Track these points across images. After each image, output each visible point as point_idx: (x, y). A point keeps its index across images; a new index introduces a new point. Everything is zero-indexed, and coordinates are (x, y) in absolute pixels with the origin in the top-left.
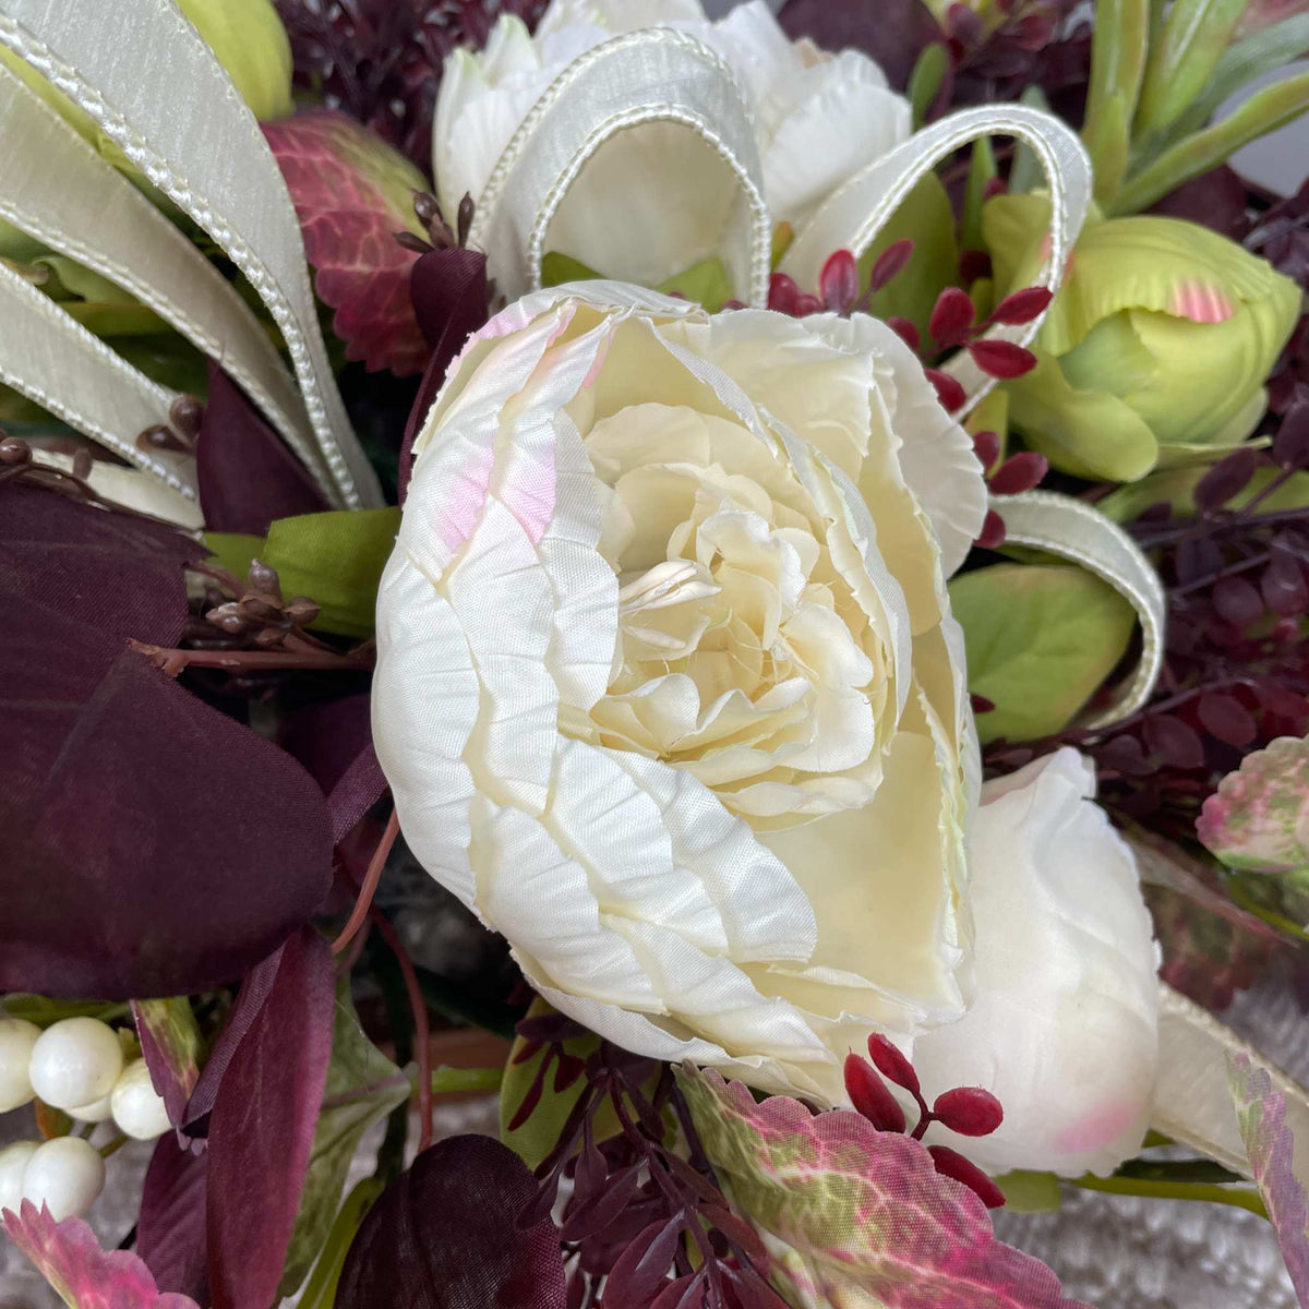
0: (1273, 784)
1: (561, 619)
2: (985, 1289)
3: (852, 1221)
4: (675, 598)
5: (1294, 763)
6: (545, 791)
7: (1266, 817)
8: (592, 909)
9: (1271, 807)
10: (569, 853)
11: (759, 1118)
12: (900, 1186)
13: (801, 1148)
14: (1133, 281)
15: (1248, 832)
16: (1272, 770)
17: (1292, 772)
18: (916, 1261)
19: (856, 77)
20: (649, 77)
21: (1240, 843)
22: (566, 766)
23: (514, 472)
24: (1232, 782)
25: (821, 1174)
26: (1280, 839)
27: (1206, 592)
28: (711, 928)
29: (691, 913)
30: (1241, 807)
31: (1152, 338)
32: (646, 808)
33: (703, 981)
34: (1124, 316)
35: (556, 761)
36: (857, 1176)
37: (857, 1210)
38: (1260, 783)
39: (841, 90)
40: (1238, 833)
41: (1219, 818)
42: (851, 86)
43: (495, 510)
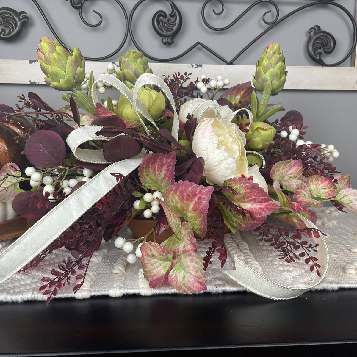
0: (276, 168)
1: (213, 140)
2: (253, 190)
3: (241, 189)
4: (221, 140)
5: (278, 166)
6: (212, 154)
7: (277, 173)
8: (217, 163)
9: (277, 171)
10: (215, 158)
11: (232, 181)
12: (245, 183)
13: (236, 183)
14: (258, 125)
15: (275, 175)
16: (276, 167)
17: (278, 167)
18: (247, 190)
19: (227, 107)
20: (210, 104)
21: (275, 177)
22: (215, 151)
23: (208, 129)
24: (273, 169)
25: (238, 186)
26: (278, 176)
27: (270, 161)
28: (227, 166)
29: (225, 164)
30: (274, 172)
31: (260, 131)
32: (222, 154)
33: (227, 171)
34: (257, 129)
35: (214, 150)
36: (241, 185)
37: (242, 188)
38: (275, 168)
39: (225, 108)
40: (274, 176)
41: (272, 174)
42: (226, 108)
43: (206, 132)
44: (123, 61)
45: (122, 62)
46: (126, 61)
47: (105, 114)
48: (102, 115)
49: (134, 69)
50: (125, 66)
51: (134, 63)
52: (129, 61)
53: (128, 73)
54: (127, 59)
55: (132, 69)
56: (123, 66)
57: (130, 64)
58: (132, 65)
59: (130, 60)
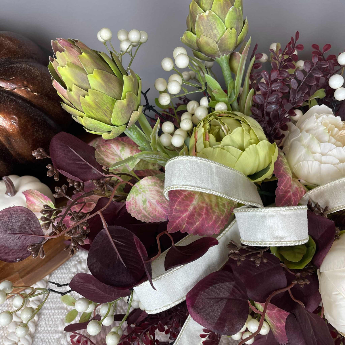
44: (200, 17)
45: (198, 18)
46: (205, 17)
47: (182, 212)
48: (179, 217)
49: (219, 36)
50: (202, 28)
51: (221, 23)
52: (211, 18)
53: (208, 44)
54: (207, 12)
55: (215, 36)
56: (199, 27)
57: (213, 26)
58: (215, 28)
59: (212, 15)
